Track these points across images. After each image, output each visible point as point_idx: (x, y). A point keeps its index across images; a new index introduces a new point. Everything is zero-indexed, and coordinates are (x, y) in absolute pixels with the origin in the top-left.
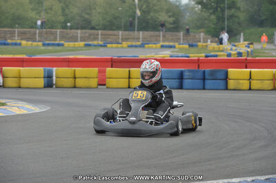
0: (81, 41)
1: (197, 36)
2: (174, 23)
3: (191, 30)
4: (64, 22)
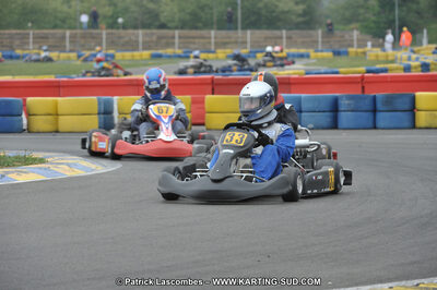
0: (145, 49)
1: (347, 37)
2: (305, 13)
3: (336, 26)
4: (112, 17)
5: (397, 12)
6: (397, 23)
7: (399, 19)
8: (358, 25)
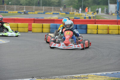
0: (16, 10)
1: (69, 9)
2: (58, 2)
3: (66, 6)
4: (8, 2)
5: (83, 3)
6: (83, 6)
7: (83, 5)
8: (72, 6)
